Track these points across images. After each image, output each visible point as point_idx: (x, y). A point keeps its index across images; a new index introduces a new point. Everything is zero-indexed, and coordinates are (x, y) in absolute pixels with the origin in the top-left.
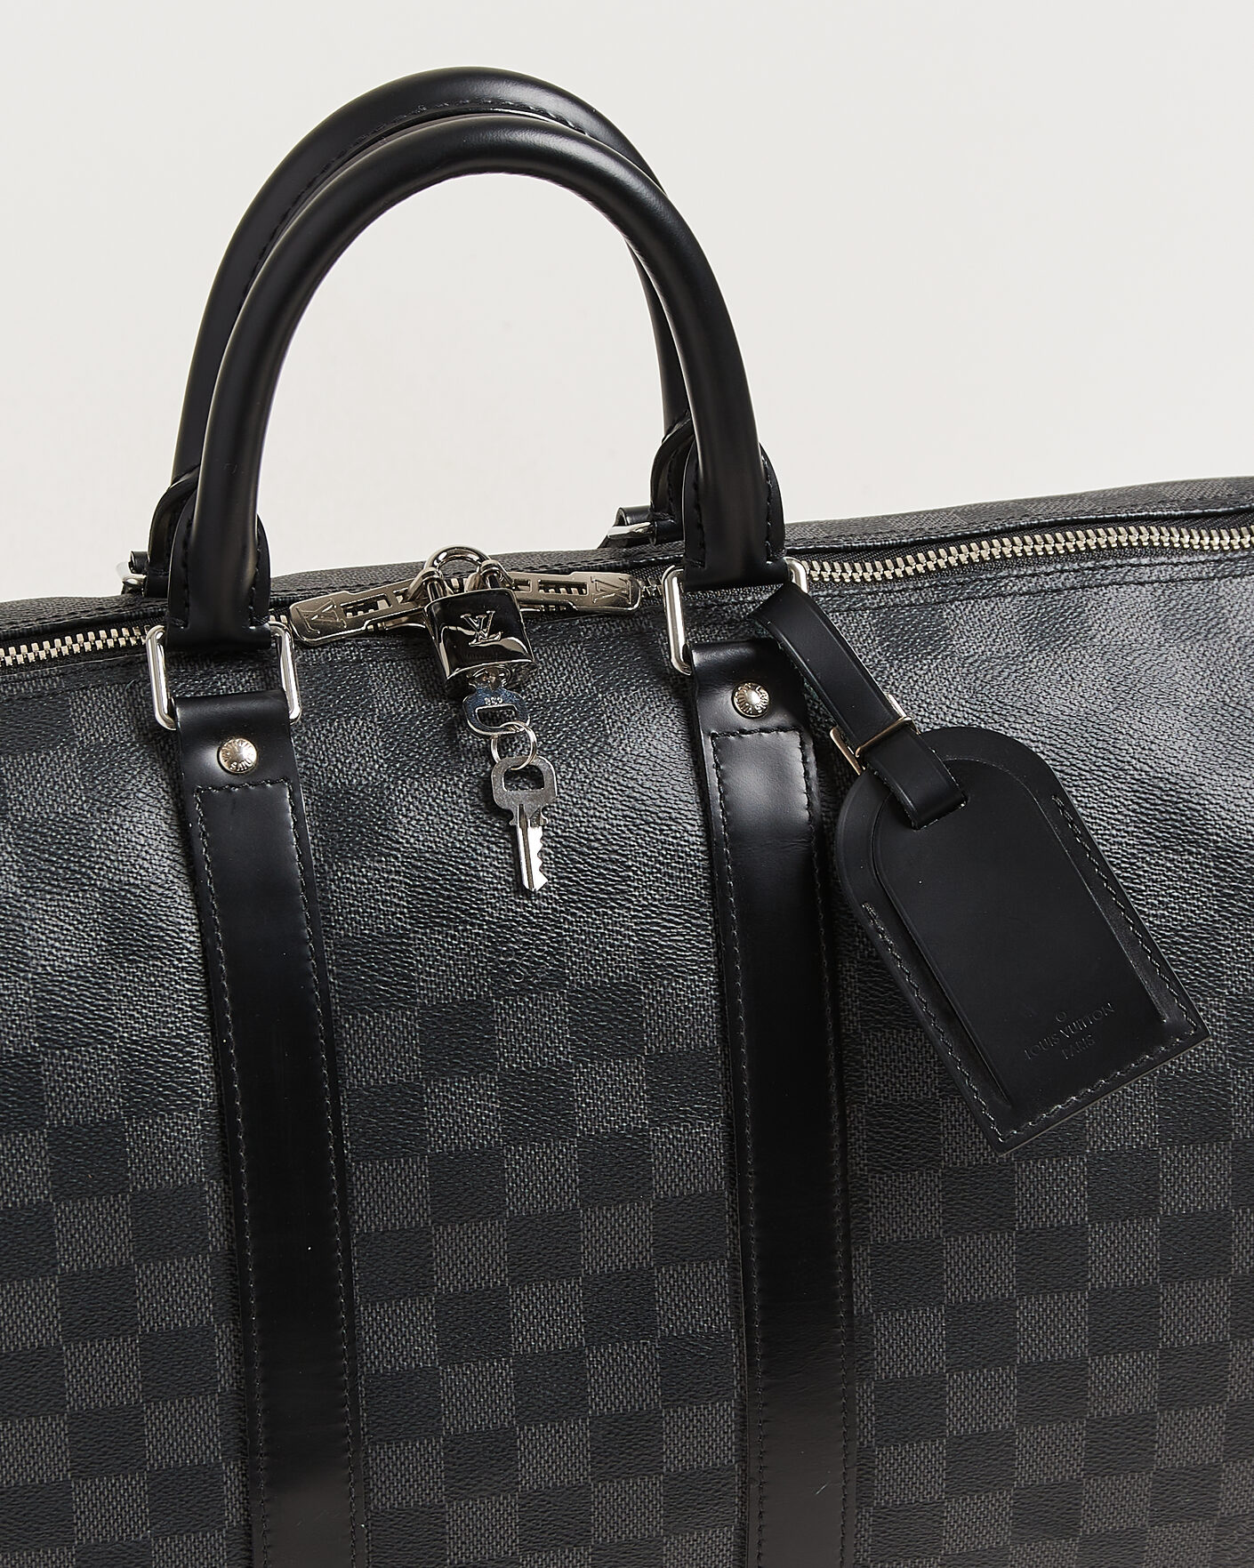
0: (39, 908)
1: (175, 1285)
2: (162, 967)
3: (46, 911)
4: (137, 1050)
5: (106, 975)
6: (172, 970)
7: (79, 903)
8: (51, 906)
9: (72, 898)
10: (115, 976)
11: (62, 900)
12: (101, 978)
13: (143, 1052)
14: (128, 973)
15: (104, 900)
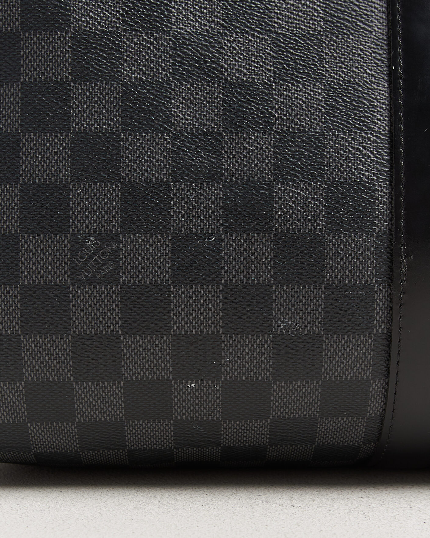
0: (283, 27)
1: (343, 275)
2: (358, 73)
3: (288, 30)
4: (337, 122)
5: (322, 74)
6: (365, 75)
7: (310, 27)
8: (291, 27)
9: (306, 24)
10: (327, 75)
11: (299, 24)
12: (318, 75)
13: (341, 124)
14: (336, 74)
15: (326, 27)
